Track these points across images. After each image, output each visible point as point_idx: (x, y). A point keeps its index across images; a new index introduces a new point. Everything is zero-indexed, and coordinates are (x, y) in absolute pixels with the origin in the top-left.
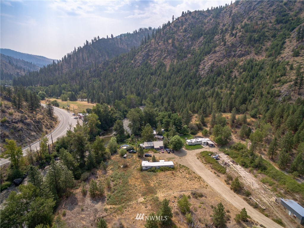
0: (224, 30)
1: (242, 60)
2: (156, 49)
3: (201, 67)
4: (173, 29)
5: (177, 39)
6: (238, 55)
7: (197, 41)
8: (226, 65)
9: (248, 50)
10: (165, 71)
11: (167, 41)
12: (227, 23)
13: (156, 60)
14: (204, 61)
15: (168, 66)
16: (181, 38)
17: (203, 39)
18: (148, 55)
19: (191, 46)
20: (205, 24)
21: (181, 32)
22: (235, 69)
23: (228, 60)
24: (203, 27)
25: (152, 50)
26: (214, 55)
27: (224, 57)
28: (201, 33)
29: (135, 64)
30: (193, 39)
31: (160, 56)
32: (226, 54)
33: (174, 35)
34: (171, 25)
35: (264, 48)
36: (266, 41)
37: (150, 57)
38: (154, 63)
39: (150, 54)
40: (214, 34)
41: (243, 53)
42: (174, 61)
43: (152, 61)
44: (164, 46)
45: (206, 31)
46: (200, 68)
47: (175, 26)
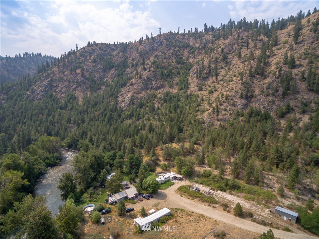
0: (135, 64)
1: (160, 93)
2: (61, 80)
3: (120, 99)
4: (79, 59)
5: (87, 69)
6: (155, 88)
7: (109, 73)
8: (145, 97)
9: (163, 84)
10: (77, 104)
11: (75, 71)
12: (136, 58)
13: (63, 91)
14: (122, 93)
15: (81, 98)
16: (91, 68)
17: (115, 71)
18: (51, 86)
19: (104, 78)
20: (114, 57)
21: (90, 63)
22: (155, 101)
23: (147, 92)
24: (112, 59)
25: (56, 80)
26: (132, 88)
27: (142, 89)
28: (111, 65)
29: (34, 96)
30: (104, 71)
31: (69, 87)
32: (144, 87)
33: (81, 64)
34: (77, 54)
35: (174, 82)
36: (174, 77)
37: (54, 89)
38: (61, 95)
39: (54, 84)
40: (125, 67)
41: (159, 86)
42: (87, 93)
43: (58, 93)
44: (72, 76)
45: (116, 63)
46: (119, 101)
47: (81, 55)
